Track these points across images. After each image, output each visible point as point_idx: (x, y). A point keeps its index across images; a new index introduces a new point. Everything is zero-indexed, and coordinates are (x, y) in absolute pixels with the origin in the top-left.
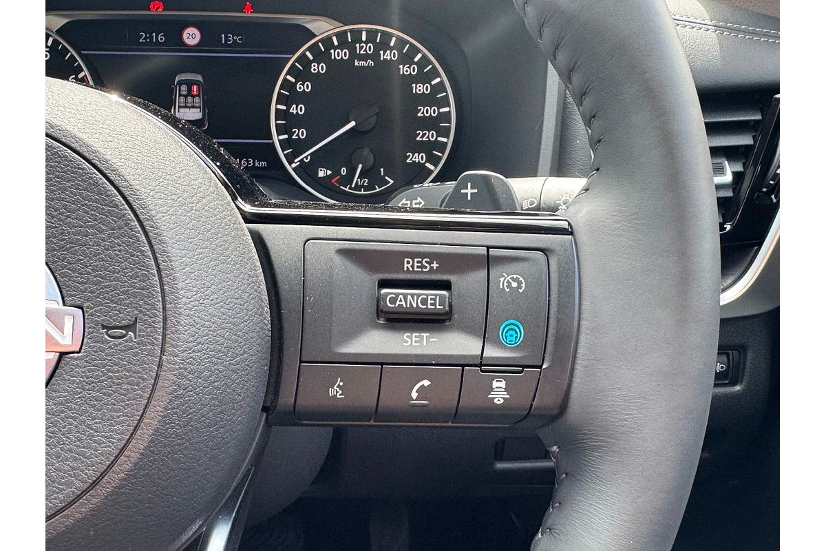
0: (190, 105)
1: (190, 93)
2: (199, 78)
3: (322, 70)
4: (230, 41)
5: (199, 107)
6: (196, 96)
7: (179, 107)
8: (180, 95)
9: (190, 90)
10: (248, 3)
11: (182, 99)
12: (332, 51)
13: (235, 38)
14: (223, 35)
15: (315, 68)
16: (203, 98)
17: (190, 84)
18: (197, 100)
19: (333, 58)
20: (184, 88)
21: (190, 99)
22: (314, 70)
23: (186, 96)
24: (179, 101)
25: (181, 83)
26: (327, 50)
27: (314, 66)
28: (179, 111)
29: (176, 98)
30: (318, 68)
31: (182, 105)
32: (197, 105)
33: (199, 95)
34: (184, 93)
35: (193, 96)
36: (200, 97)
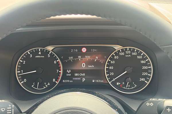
12: (120, 53)
13: (95, 50)
14: (92, 50)
15: (116, 57)
19: (120, 55)
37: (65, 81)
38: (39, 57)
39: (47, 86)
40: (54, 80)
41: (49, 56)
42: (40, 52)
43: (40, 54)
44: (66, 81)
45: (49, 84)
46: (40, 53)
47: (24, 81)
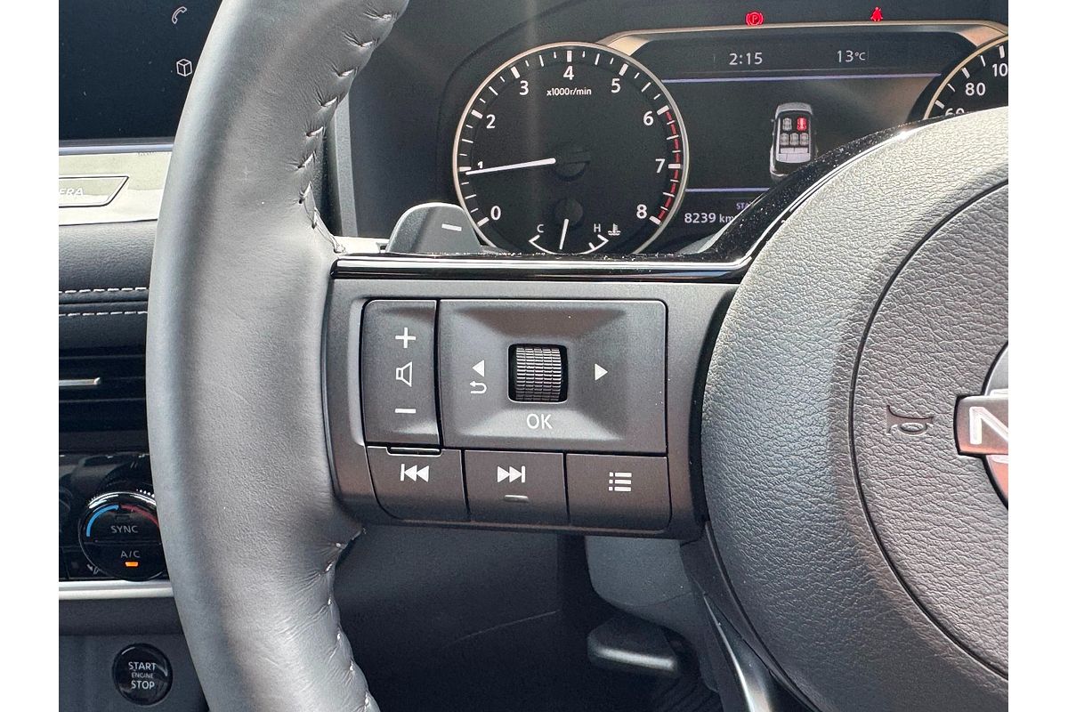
0: (795, 143)
1: (795, 129)
2: (808, 108)
3: (981, 91)
4: (850, 58)
5: (807, 146)
6: (804, 132)
7: (781, 147)
8: (782, 131)
9: (795, 124)
10: (877, 8)
11: (785, 136)
12: (995, 66)
13: (857, 54)
14: (840, 52)
15: (972, 89)
16: (812, 134)
17: (795, 116)
18: (804, 137)
19: (996, 75)
20: (788, 122)
21: (794, 136)
22: (970, 92)
23: (789, 133)
24: (781, 139)
25: (783, 116)
26: (989, 64)
27: (970, 86)
28: (780, 153)
29: (776, 135)
30: (975, 88)
31: (784, 144)
32: (804, 143)
33: (806, 131)
34: (787, 129)
35: (800, 132)
36: (808, 133)
37: (694, 218)
38: (565, 92)
39: (606, 241)
40: (642, 211)
41: (615, 88)
42: (570, 68)
43: (571, 76)
44: (701, 219)
45: (615, 232)
46: (569, 74)
47: (490, 217)
